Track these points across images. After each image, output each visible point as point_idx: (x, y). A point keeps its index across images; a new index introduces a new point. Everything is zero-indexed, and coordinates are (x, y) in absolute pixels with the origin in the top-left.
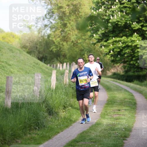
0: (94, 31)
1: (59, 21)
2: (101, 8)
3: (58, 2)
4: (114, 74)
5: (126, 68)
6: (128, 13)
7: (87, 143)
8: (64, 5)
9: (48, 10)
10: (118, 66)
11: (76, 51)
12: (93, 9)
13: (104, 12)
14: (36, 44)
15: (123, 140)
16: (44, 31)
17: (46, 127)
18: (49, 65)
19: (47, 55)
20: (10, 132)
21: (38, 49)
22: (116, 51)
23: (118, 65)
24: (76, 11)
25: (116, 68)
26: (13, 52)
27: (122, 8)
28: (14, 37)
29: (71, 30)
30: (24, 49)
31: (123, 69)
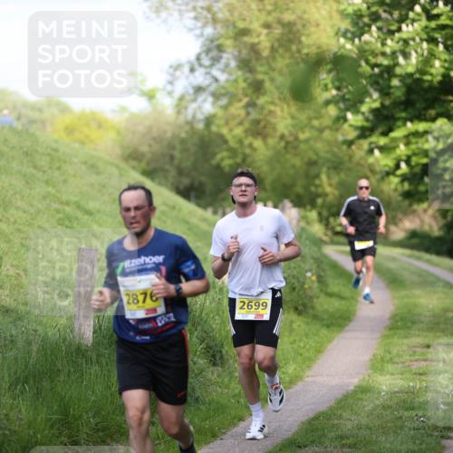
0: (347, 103)
1: (240, 73)
2: (369, 31)
3: (236, 14)
4: (413, 234)
5: (450, 214)
6: (450, 46)
7: (329, 449)
8: (256, 26)
9: (207, 39)
10: (425, 211)
11: (293, 166)
12: (344, 35)
13: (379, 45)
14: (171, 146)
15: (442, 437)
16: (194, 106)
17: (204, 404)
18: (210, 211)
19: (203, 179)
20: (91, 420)
21: (176, 162)
22: (418, 164)
23: (425, 205)
24: (291, 41)
25: (419, 216)
26: (98, 173)
27: (434, 29)
28: (100, 125)
29: (277, 101)
30: (134, 163)
31: (439, 218)
